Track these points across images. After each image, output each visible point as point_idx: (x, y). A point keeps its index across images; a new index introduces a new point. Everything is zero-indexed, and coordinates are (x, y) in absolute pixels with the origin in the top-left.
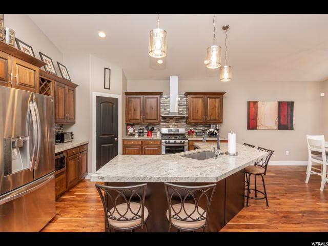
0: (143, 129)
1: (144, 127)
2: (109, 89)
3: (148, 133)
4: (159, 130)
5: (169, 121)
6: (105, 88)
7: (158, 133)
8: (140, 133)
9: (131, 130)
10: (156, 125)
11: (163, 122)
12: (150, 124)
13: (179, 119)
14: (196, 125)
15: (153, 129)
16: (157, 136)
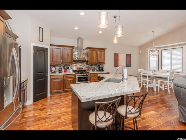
0: (61, 68)
1: (62, 67)
2: (42, 41)
3: (65, 70)
4: (71, 69)
5: (77, 63)
6: (39, 41)
7: (71, 70)
8: (59, 70)
9: (53, 69)
10: (69, 66)
11: (74, 64)
12: (66, 65)
13: (83, 62)
14: (92, 65)
15: (68, 68)
16: (71, 72)
